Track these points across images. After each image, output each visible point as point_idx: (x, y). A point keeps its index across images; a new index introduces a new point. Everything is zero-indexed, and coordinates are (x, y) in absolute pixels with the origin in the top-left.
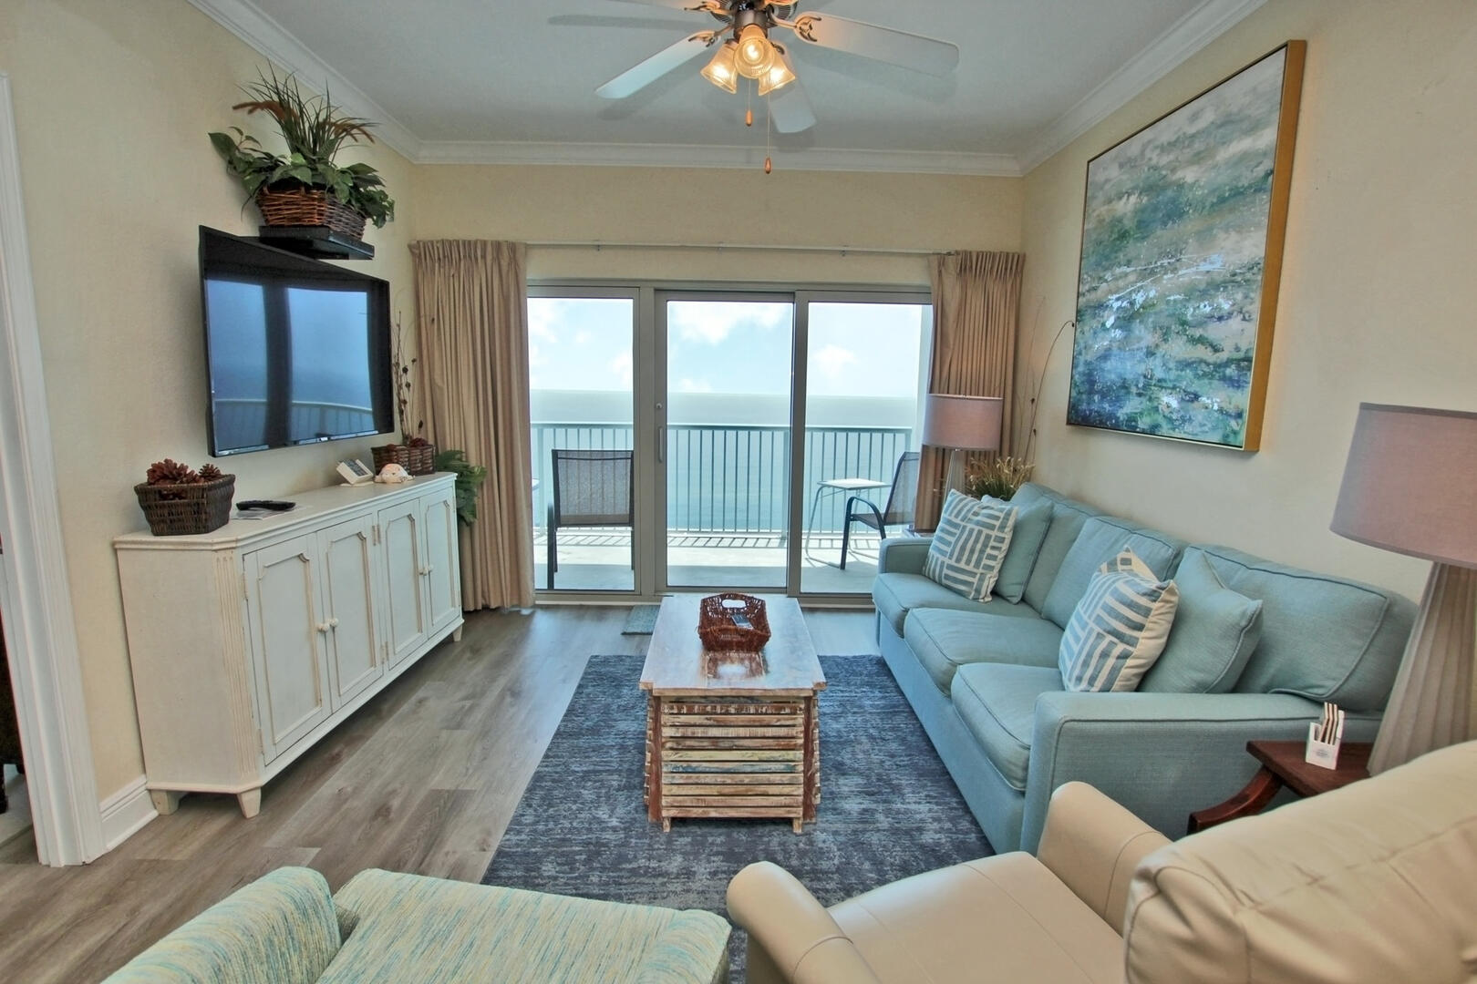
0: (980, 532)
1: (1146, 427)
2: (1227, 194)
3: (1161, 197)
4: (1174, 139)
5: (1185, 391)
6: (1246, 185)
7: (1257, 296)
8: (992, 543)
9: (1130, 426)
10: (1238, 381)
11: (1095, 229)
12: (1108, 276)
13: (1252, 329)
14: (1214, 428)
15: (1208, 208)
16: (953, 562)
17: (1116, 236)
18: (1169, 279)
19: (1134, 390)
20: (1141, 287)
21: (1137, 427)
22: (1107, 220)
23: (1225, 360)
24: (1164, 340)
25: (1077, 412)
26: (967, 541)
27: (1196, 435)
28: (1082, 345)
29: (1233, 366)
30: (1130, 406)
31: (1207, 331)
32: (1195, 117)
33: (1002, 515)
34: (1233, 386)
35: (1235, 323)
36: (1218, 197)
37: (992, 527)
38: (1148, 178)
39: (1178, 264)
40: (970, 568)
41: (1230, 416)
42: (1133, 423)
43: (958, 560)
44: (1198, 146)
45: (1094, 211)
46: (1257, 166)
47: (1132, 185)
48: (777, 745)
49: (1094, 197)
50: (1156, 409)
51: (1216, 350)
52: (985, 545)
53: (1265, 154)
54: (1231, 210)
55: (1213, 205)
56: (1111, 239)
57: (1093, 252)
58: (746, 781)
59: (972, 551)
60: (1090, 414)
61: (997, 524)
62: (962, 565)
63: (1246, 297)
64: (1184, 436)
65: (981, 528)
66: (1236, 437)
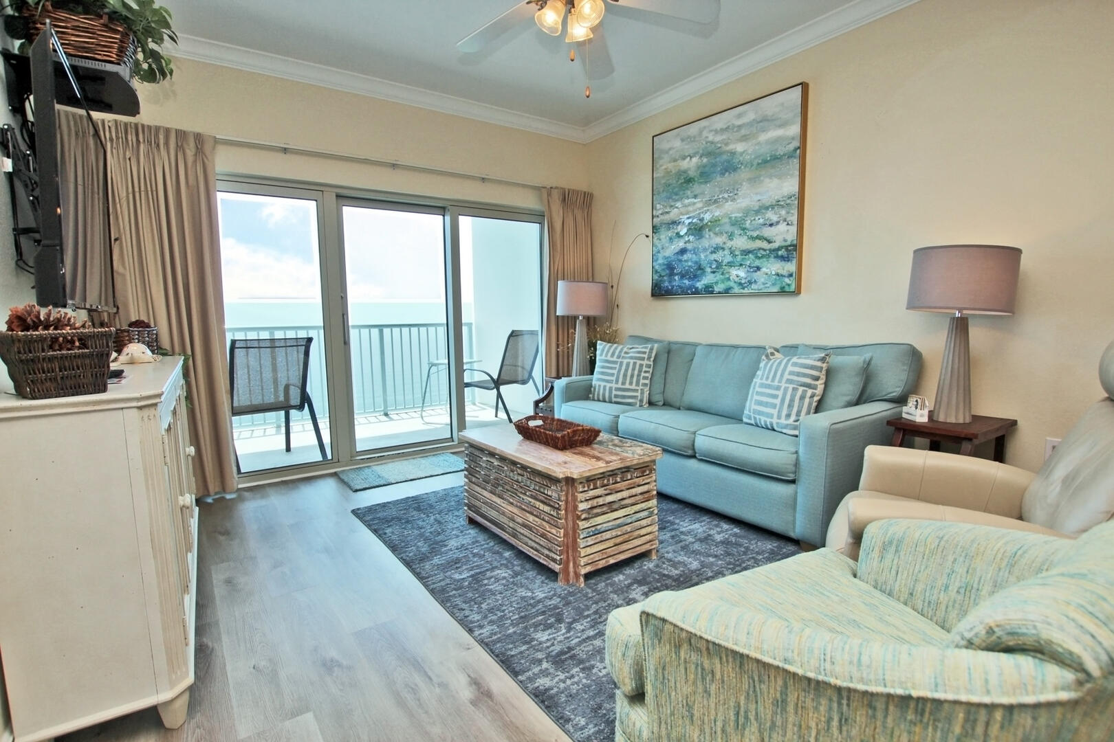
0: (635, 363)
1: (721, 290)
2: (769, 159)
3: (718, 159)
4: (725, 127)
5: (749, 266)
6: (782, 154)
7: (795, 212)
8: (644, 369)
9: (709, 291)
10: (788, 257)
11: (664, 177)
12: (679, 204)
13: (794, 229)
14: (774, 284)
15: (755, 166)
16: (620, 386)
17: (683, 181)
18: (730, 205)
19: (709, 270)
20: (708, 210)
21: (714, 291)
22: (674, 172)
23: (777, 247)
24: (730, 239)
25: (660, 288)
26: (626, 370)
27: (761, 289)
28: (660, 247)
29: (783, 250)
30: (707, 279)
31: (761, 232)
32: (739, 116)
33: (647, 351)
34: (785, 261)
35: (782, 227)
36: (762, 160)
37: (643, 359)
38: (706, 148)
39: (736, 197)
40: (633, 387)
41: (785, 276)
42: (710, 289)
43: (623, 383)
44: (743, 132)
45: (661, 166)
46: (788, 144)
47: (694, 151)
48: (644, 498)
49: (660, 158)
50: (729, 279)
51: (769, 242)
52: (640, 371)
53: (793, 139)
54: (773, 167)
55: (758, 164)
56: (679, 183)
57: (663, 191)
58: (629, 530)
59: (632, 376)
60: (672, 288)
61: (646, 356)
62: (627, 386)
63: (788, 213)
64: (752, 291)
65: (635, 361)
66: (790, 288)
